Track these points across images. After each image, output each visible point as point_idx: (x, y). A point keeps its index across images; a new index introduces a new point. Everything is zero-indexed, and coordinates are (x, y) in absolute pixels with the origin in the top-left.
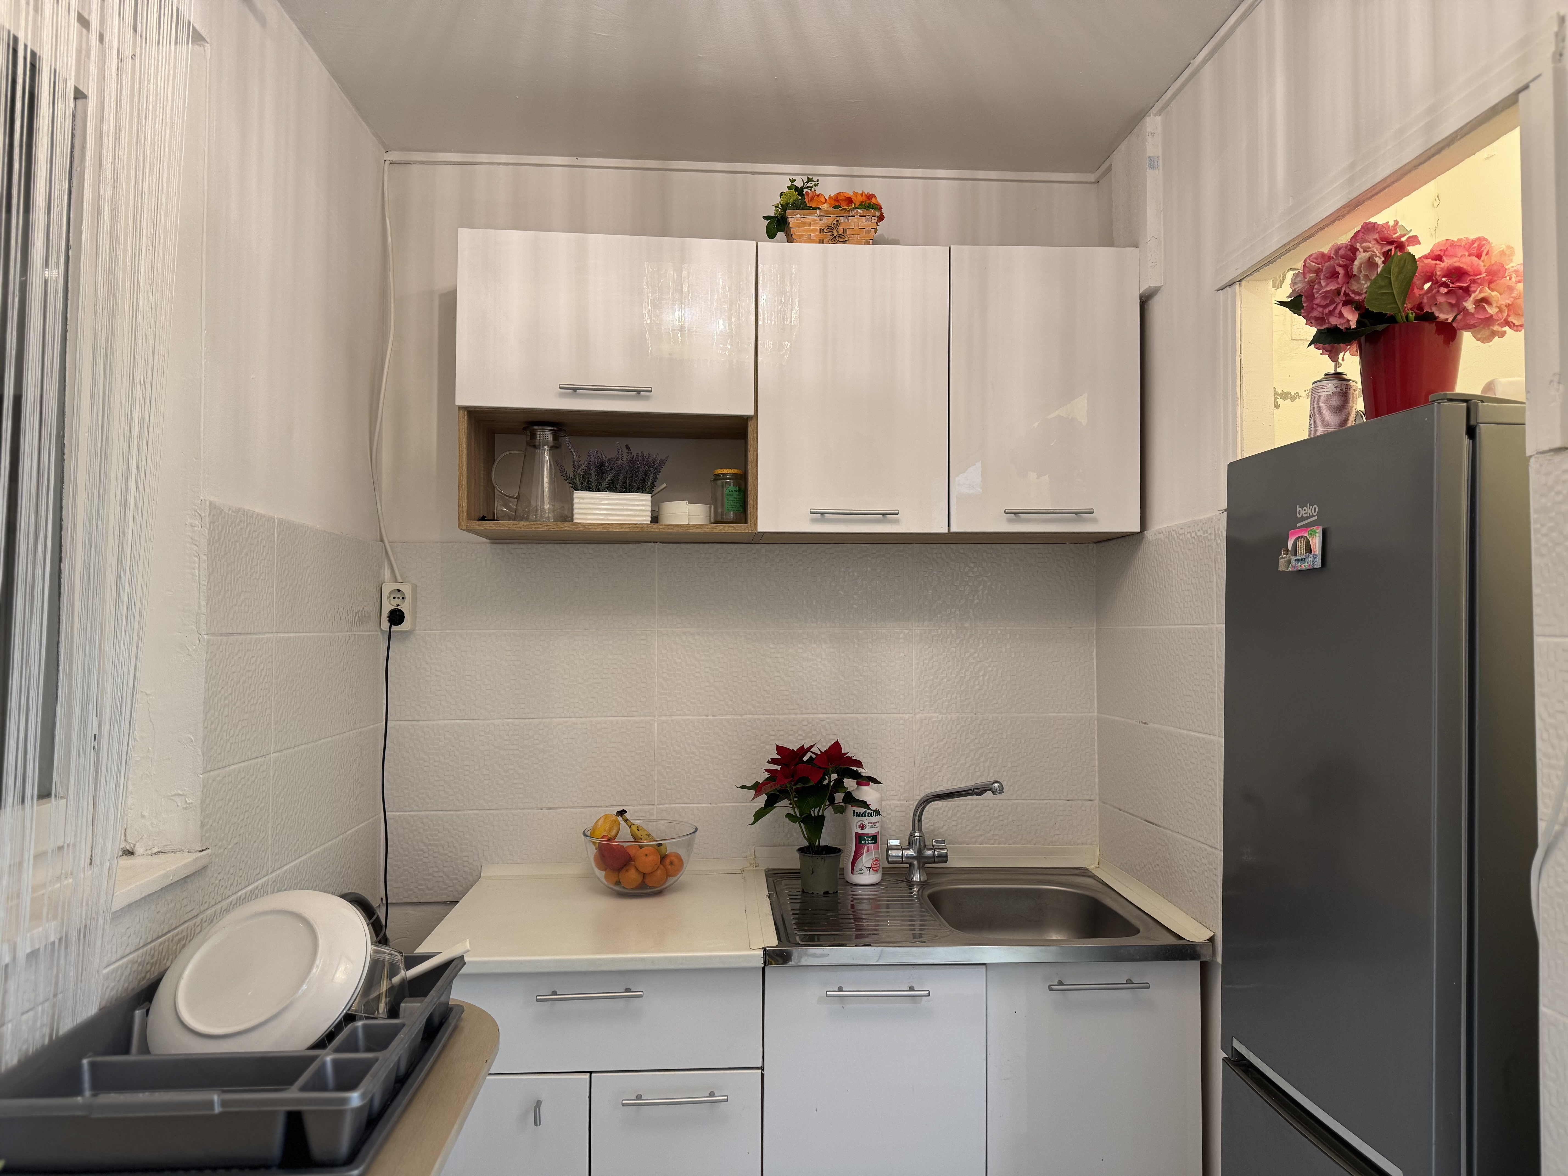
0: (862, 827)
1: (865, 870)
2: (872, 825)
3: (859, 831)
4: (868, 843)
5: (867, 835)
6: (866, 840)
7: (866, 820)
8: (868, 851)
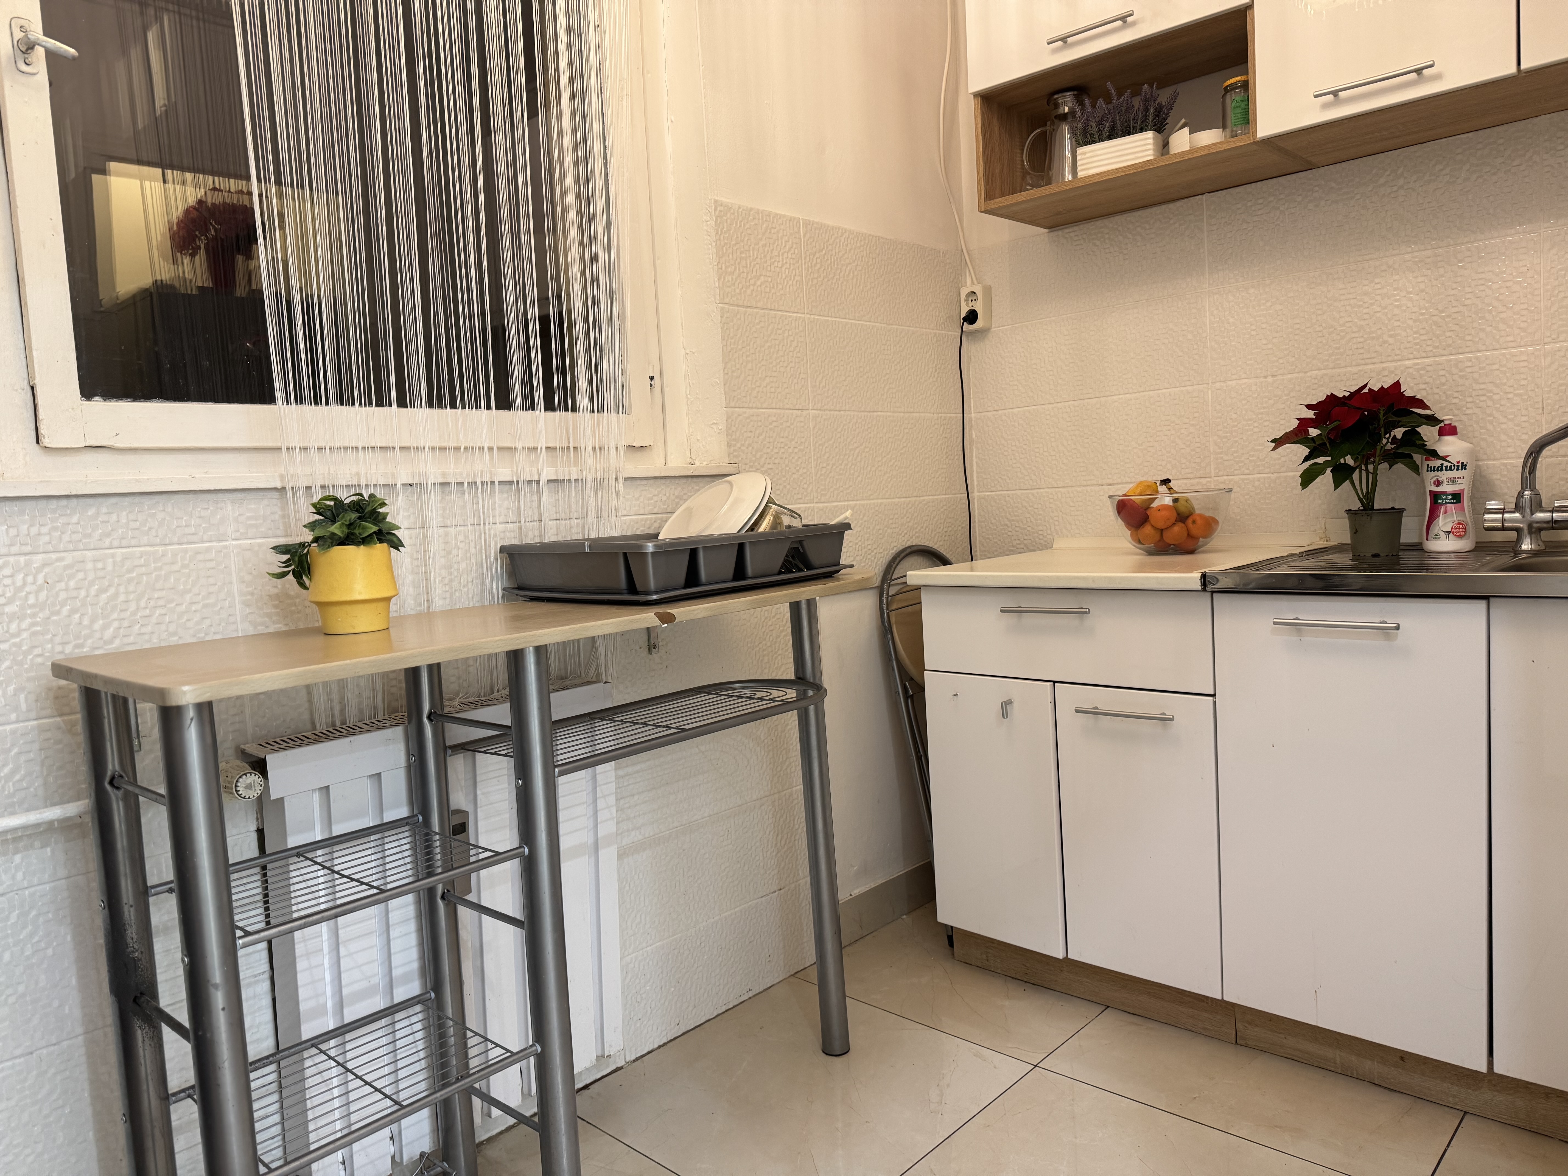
0: (1438, 483)
1: (1442, 534)
2: (1453, 481)
3: (1434, 488)
4: (1447, 503)
5: (1444, 493)
6: (1443, 500)
7: (1444, 476)
8: (1446, 512)
